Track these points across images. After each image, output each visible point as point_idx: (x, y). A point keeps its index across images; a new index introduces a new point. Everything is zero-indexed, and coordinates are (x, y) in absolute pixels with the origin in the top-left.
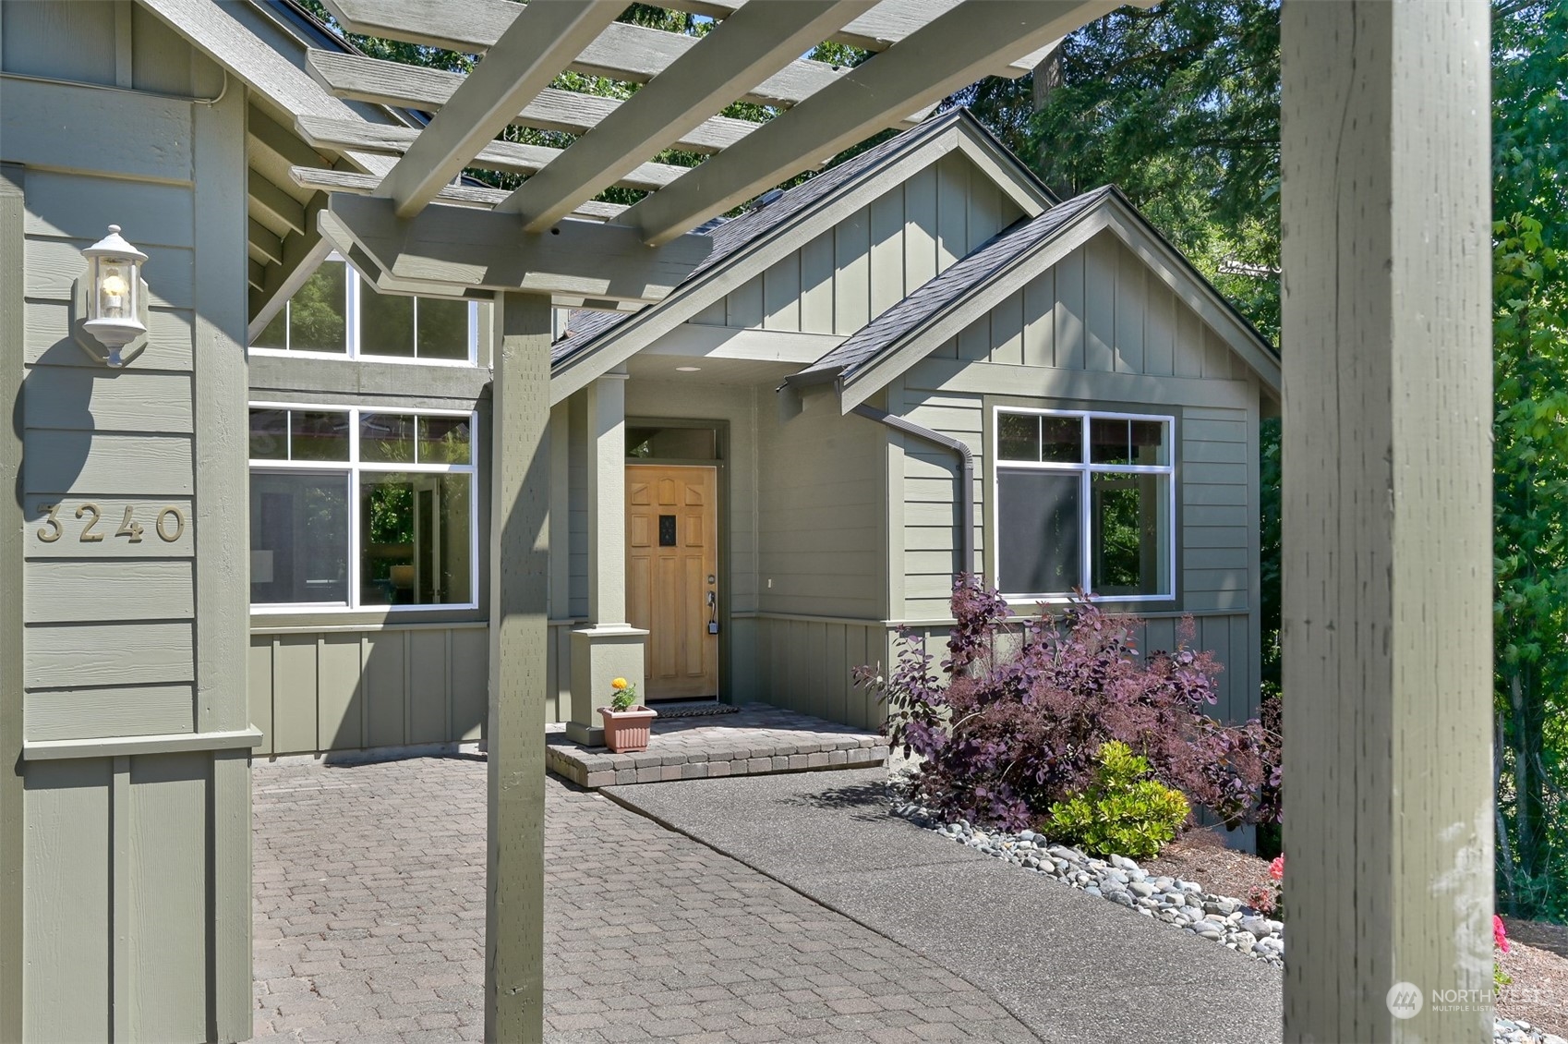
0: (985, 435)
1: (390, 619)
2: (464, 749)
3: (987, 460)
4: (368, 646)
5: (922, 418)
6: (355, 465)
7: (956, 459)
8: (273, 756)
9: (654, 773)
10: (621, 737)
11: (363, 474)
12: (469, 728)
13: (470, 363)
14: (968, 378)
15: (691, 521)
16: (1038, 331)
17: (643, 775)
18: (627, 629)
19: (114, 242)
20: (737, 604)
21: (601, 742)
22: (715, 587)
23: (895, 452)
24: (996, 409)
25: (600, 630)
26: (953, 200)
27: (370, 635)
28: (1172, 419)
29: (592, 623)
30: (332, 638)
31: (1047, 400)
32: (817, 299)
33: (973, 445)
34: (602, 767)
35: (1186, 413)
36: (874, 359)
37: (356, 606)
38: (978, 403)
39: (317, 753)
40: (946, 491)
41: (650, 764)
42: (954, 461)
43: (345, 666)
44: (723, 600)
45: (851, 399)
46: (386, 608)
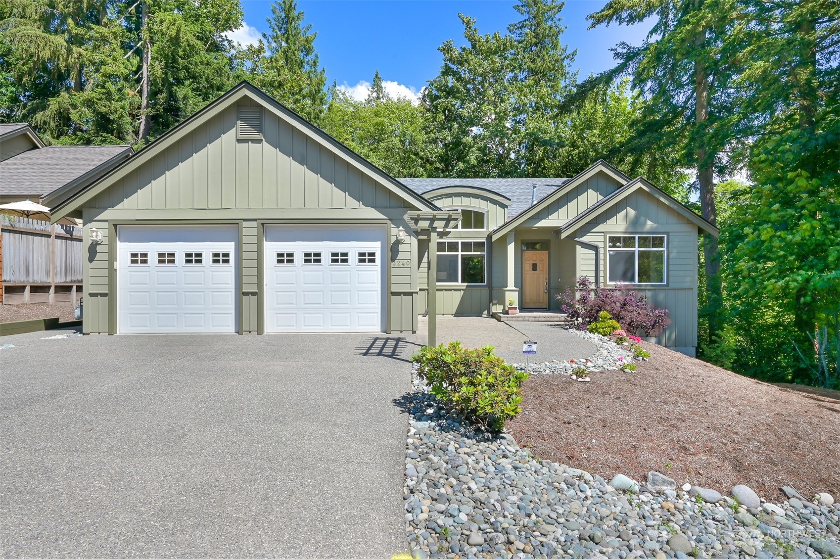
0: (605, 242)
1: (467, 286)
2: (483, 316)
3: (605, 248)
4: (462, 292)
5: (586, 239)
6: (460, 253)
7: (595, 248)
8: (443, 314)
9: (516, 319)
10: (510, 311)
11: (462, 255)
12: (485, 310)
13: (485, 230)
14: (600, 228)
15: (541, 265)
16: (621, 215)
17: (513, 319)
18: (515, 288)
19: (401, 228)
20: (552, 285)
21: (506, 313)
22: (547, 281)
23: (578, 247)
24: (608, 236)
25: (508, 288)
26: (603, 183)
27: (463, 290)
28: (666, 236)
29: (506, 287)
30: (455, 290)
31: (625, 233)
32: (562, 211)
33: (601, 245)
34: (504, 317)
35: (670, 234)
36: (570, 225)
37: (460, 283)
38: (603, 234)
39: (452, 314)
40: (593, 256)
41: (515, 317)
42: (595, 249)
43: (458, 296)
44: (549, 284)
45: (563, 236)
46: (466, 284)
